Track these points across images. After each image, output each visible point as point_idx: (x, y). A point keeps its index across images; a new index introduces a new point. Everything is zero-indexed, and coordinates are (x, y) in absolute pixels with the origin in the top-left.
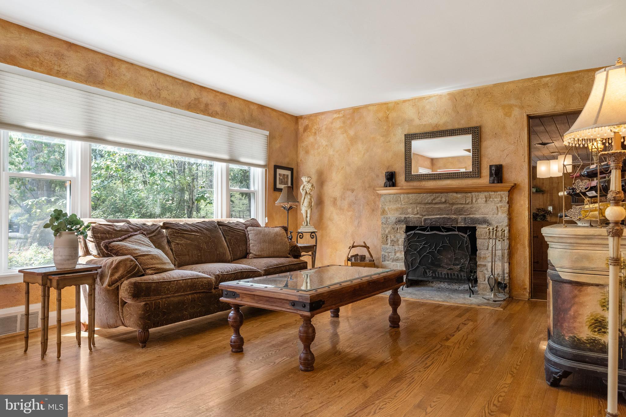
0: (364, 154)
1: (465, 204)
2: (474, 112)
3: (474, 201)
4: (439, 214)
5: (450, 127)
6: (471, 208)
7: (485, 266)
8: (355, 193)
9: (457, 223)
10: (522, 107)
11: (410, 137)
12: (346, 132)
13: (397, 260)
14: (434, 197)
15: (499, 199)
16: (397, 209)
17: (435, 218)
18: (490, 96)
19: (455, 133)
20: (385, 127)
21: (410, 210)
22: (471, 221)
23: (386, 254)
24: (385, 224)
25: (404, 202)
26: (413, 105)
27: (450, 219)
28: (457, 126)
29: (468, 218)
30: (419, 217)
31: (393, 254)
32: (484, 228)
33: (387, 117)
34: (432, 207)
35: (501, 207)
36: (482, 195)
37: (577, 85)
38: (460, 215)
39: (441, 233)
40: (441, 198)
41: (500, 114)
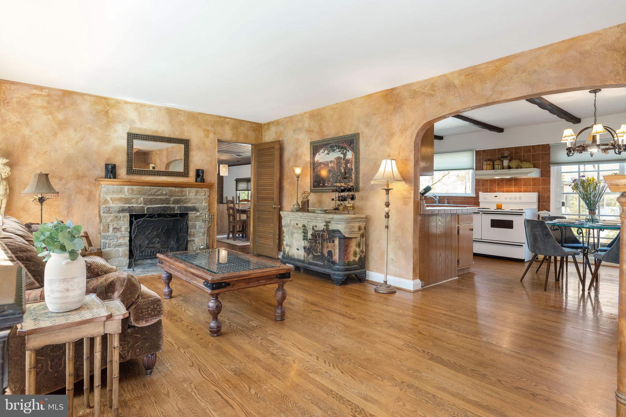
0: (77, 142)
1: (182, 196)
2: (185, 128)
3: (187, 194)
4: (160, 204)
5: (167, 135)
6: (185, 199)
7: (193, 240)
8: (63, 182)
9: (174, 210)
10: (215, 133)
11: (132, 136)
12: (51, 113)
13: (120, 245)
14: (156, 190)
15: (204, 194)
16: (120, 200)
17: (157, 207)
18: (196, 120)
19: (172, 141)
20: (105, 121)
21: (134, 200)
22: (185, 209)
23: (107, 241)
24: (107, 213)
25: (129, 193)
26: (135, 108)
27: (169, 207)
28: (172, 136)
29: (183, 206)
30: (142, 207)
31: (116, 240)
32: (194, 214)
33: (107, 112)
34: (154, 198)
35: (205, 199)
36: (193, 190)
37: (242, 128)
38: (177, 204)
39: (166, 219)
40: (163, 191)
41: (202, 134)
